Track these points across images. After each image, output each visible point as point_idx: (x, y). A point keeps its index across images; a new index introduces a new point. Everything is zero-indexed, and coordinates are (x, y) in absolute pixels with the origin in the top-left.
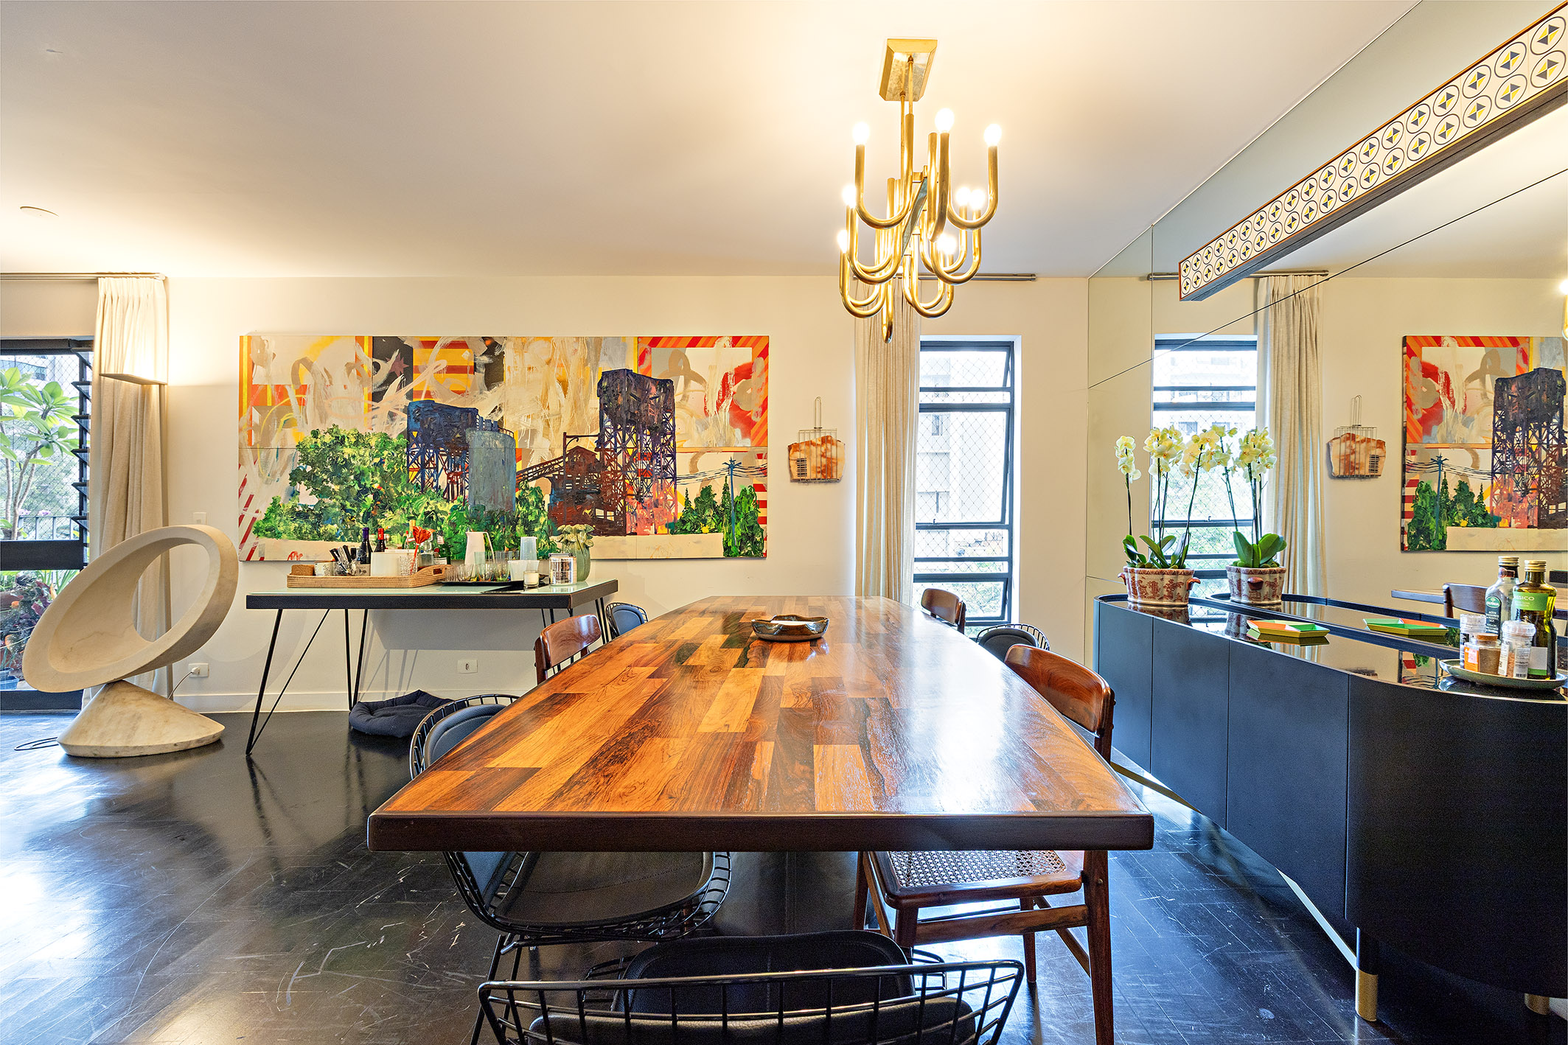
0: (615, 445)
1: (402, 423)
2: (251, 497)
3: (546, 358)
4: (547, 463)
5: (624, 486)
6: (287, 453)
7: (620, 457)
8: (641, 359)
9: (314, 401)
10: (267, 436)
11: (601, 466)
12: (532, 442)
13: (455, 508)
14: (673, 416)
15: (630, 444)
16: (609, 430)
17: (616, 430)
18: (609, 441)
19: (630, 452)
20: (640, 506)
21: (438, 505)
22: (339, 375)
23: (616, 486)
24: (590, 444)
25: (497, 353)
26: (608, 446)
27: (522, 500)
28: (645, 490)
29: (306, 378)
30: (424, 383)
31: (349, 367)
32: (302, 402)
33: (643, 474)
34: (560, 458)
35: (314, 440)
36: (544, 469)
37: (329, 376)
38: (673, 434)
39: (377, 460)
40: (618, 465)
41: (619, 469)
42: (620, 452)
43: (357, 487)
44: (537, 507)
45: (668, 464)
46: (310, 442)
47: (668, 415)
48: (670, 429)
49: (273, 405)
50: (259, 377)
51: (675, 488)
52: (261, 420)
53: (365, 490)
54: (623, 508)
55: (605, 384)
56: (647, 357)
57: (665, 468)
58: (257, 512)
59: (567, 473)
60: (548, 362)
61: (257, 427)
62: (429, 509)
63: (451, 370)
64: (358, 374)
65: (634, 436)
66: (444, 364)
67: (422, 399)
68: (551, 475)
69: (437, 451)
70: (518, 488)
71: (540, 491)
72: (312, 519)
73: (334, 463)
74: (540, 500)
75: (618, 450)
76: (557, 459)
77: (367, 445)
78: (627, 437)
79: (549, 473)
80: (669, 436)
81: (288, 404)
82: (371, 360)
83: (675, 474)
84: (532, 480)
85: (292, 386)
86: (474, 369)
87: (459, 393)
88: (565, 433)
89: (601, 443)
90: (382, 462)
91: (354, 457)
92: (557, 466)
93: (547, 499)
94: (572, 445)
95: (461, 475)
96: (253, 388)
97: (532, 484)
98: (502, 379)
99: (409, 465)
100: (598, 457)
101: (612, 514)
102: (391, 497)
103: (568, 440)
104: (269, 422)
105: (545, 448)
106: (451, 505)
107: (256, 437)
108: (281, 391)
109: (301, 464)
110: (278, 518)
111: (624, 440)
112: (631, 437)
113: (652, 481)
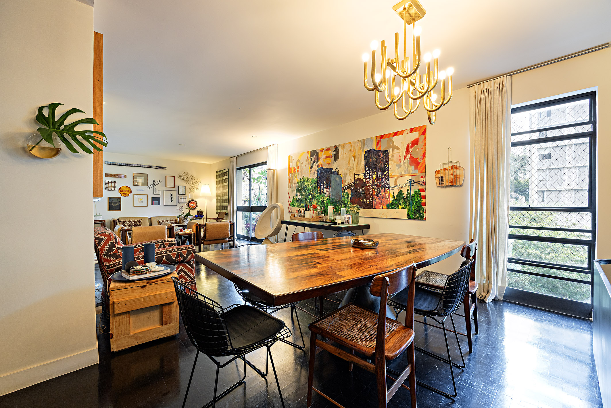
0: (369, 176)
1: (316, 175)
2: (290, 196)
3: (349, 149)
4: (350, 184)
5: (372, 191)
6: (296, 184)
7: (371, 181)
8: (377, 144)
9: (300, 171)
11: (365, 184)
12: (346, 178)
13: (328, 199)
14: (388, 164)
15: (374, 176)
16: (367, 171)
17: (370, 171)
18: (368, 175)
19: (374, 178)
20: (377, 198)
21: (324, 198)
22: (304, 162)
23: (370, 191)
24: (362, 177)
25: (337, 150)
26: (367, 177)
27: (343, 196)
28: (379, 192)
29: (299, 165)
30: (320, 163)
31: (306, 160)
32: (298, 171)
33: (378, 186)
34: (353, 182)
36: (349, 186)
37: (303, 164)
38: (388, 170)
39: (311, 185)
40: (370, 183)
41: (371, 185)
42: (371, 179)
43: (308, 193)
44: (347, 199)
45: (387, 182)
46: (299, 181)
47: (387, 163)
48: (387, 169)
49: (293, 172)
50: (291, 166)
51: (389, 191)
53: (309, 194)
54: (372, 199)
55: (366, 155)
56: (379, 143)
57: (386, 184)
58: (291, 200)
59: (355, 187)
60: (350, 151)
61: (291, 178)
62: (322, 199)
63: (327, 157)
64: (308, 162)
65: (375, 173)
66: (325, 156)
67: (320, 167)
68: (351, 188)
69: (323, 182)
70: (342, 192)
71: (348, 193)
72: (300, 202)
73: (304, 187)
74: (348, 196)
75: (370, 178)
76: (353, 183)
77: (310, 181)
78: (373, 173)
79: (350, 187)
80: (387, 172)
81: (296, 172)
82: (310, 158)
83: (389, 186)
84: (346, 190)
85: (296, 167)
86: (332, 156)
87: (328, 164)
88: (355, 174)
89: (365, 176)
90: (312, 186)
91: (307, 185)
92: (352, 185)
93: (350, 196)
94: (357, 177)
95: (329, 189)
96: (290, 169)
97: (346, 191)
98: (338, 158)
99: (318, 186)
100: (364, 181)
101: (369, 201)
102: (314, 196)
103: (356, 176)
104: (293, 177)
105: (349, 180)
106: (327, 198)
107: (291, 180)
108: (294, 168)
109: (298, 187)
110: (294, 201)
111: (372, 174)
112: (374, 173)
113: (381, 189)
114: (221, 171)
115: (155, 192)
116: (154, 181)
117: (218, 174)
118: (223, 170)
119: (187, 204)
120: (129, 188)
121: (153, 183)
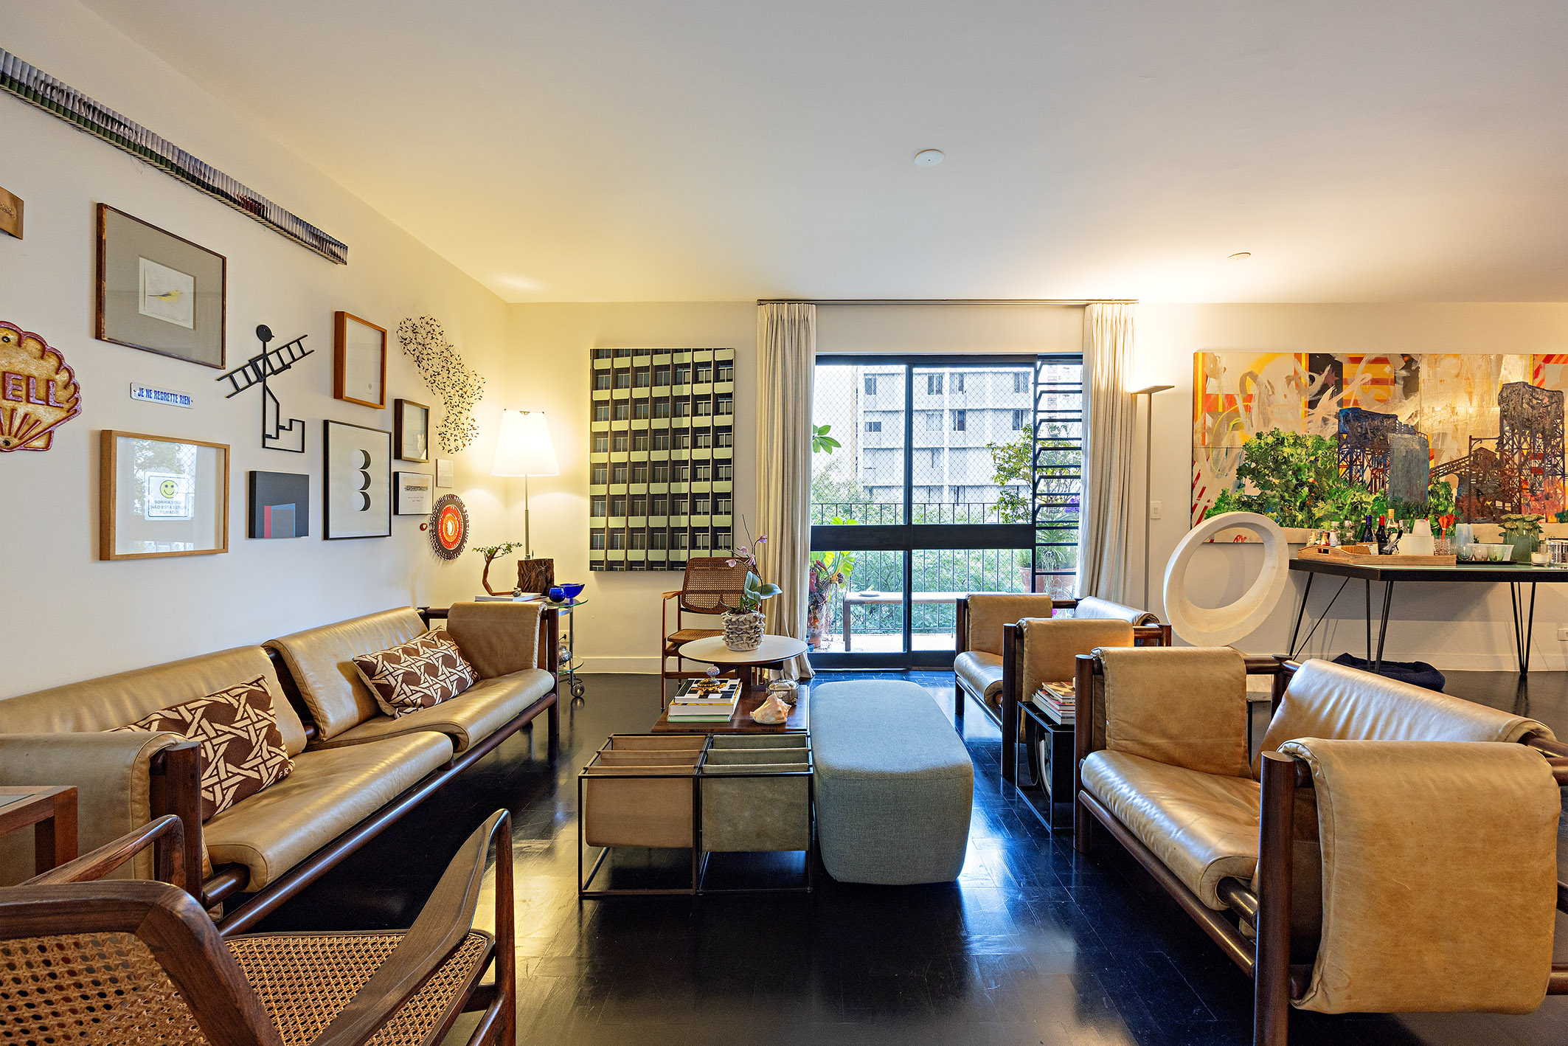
0: (1513, 446)
1: (1333, 427)
2: (1204, 489)
3: (1454, 372)
4: (1455, 461)
5: (1519, 481)
6: (1235, 452)
7: (1516, 456)
8: (1536, 374)
9: (1259, 408)
10: (1218, 437)
11: (1499, 464)
12: (1442, 444)
13: (1377, 499)
14: (1562, 423)
15: (1525, 446)
16: (1507, 434)
17: (1513, 435)
18: (1507, 443)
19: (1525, 452)
20: (1533, 498)
21: (1363, 496)
22: (1280, 386)
23: (1513, 481)
24: (1491, 446)
25: (1413, 368)
26: (1506, 448)
27: (1431, 493)
28: (1537, 485)
29: (1252, 388)
30: (1351, 394)
31: (1289, 379)
32: (1248, 409)
33: (1536, 471)
34: (1467, 457)
35: (1259, 441)
36: (1452, 466)
37: (1272, 387)
38: (1562, 436)
39: (1312, 458)
40: (1515, 464)
41: (1516, 467)
42: (1516, 453)
43: (1294, 481)
44: (1446, 499)
45: (1558, 463)
46: (1254, 442)
47: (1559, 421)
48: (1559, 433)
49: (1223, 412)
50: (1212, 387)
51: (1564, 483)
52: (1214, 424)
53: (1301, 484)
54: (1519, 501)
55: (1504, 395)
56: (1542, 372)
57: (1555, 466)
58: (1209, 501)
59: (1471, 470)
60: (1457, 376)
61: (1210, 430)
62: (1355, 500)
63: (1375, 382)
64: (1297, 385)
65: (1528, 439)
66: (1369, 377)
67: (1351, 407)
68: (1458, 472)
69: (1363, 451)
70: (1430, 483)
71: (1449, 485)
72: (1257, 508)
73: (1276, 461)
74: (1450, 494)
75: (1515, 451)
76: (1464, 458)
77: (1303, 446)
78: (1523, 440)
79: (1456, 470)
80: (1558, 439)
81: (1237, 410)
82: (1308, 374)
83: (1564, 471)
84: (1442, 476)
85: (1240, 395)
86: (1395, 381)
87: (1380, 401)
88: (1471, 436)
89: (1500, 444)
90: (1316, 460)
91: (1292, 455)
92: (1463, 464)
93: (1454, 492)
94: (1476, 446)
95: (1384, 471)
96: (1207, 397)
97: (1442, 479)
98: (1418, 390)
99: (1339, 462)
100: (1498, 457)
101: (1510, 505)
102: (1323, 489)
103: (1473, 442)
104: (1220, 425)
105: (1454, 450)
106: (1374, 497)
107: (1209, 438)
108: (1230, 399)
109: (1247, 461)
110: (1227, 506)
111: (1519, 442)
112: (1526, 440)
113: (1543, 477)
114: (667, 351)
115: (271, 430)
116: (264, 333)
117: (603, 364)
118: (676, 351)
119: (427, 520)
120: (53, 362)
121: (256, 348)
